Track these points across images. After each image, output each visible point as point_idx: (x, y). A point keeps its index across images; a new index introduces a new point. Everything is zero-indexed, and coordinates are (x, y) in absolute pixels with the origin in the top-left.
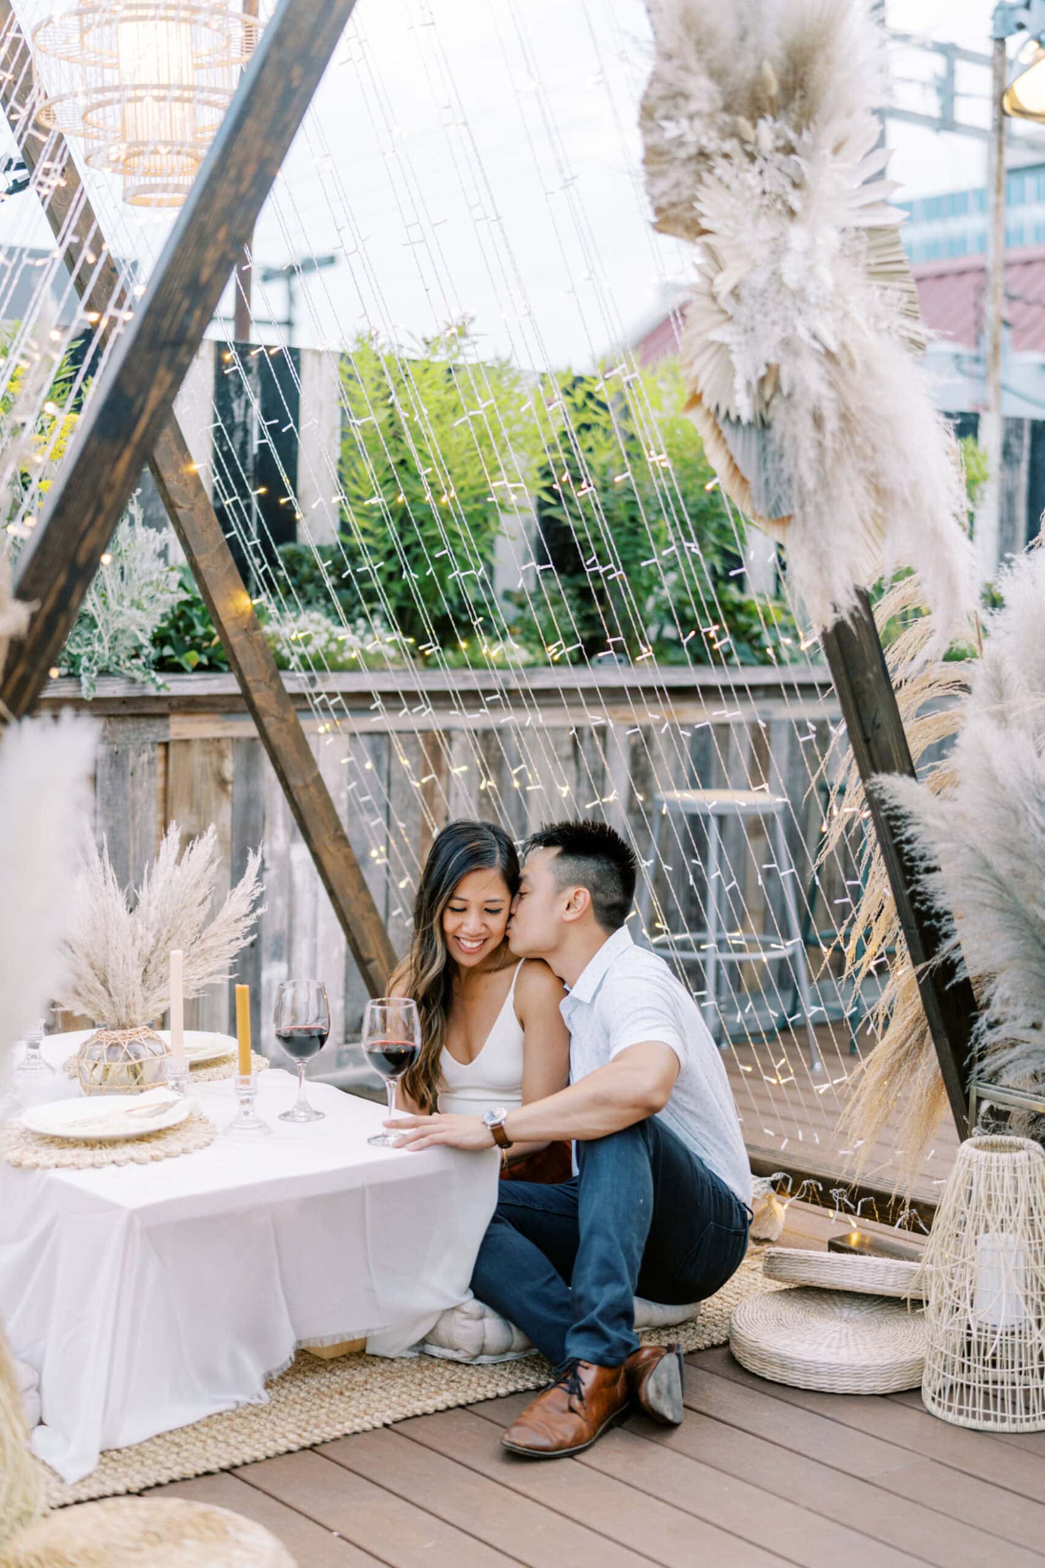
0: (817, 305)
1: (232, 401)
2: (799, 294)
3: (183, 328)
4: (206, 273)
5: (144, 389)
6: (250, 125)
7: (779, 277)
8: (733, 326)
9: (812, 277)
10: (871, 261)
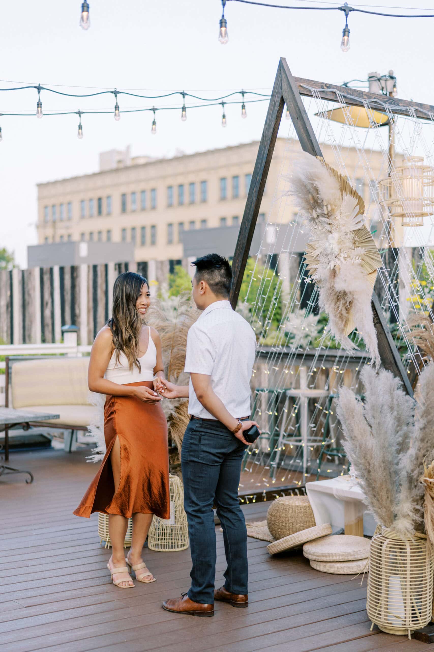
7: (325, 250)
8: (321, 264)
9: (331, 249)
10: (359, 240)
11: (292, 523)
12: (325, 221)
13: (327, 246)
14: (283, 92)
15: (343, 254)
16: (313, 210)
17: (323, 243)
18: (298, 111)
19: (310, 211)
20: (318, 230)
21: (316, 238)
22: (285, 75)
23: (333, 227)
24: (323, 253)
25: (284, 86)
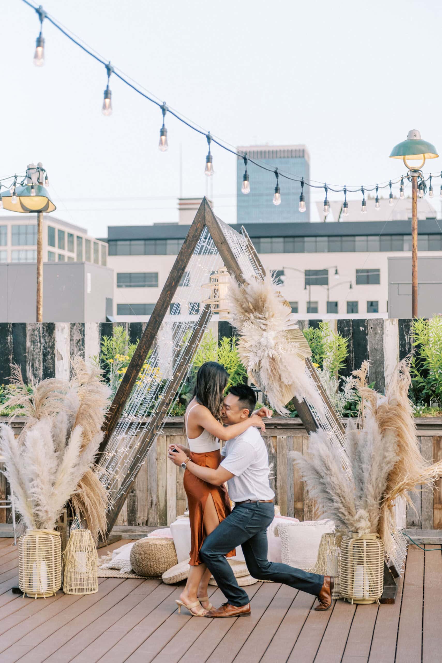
0: (271, 348)
1: (405, 336)
2: (266, 346)
3: (138, 363)
4: (141, 354)
5: (131, 374)
6: (149, 328)
7: (260, 343)
8: (252, 353)
9: (268, 342)
10: (291, 337)
11: (167, 558)
12: (261, 323)
13: (263, 340)
14: (206, 222)
15: (280, 347)
16: (251, 314)
17: (256, 338)
18: (222, 238)
19: (246, 314)
20: (252, 328)
21: (248, 334)
22: (209, 210)
23: (268, 327)
24: (258, 345)
25: (208, 218)
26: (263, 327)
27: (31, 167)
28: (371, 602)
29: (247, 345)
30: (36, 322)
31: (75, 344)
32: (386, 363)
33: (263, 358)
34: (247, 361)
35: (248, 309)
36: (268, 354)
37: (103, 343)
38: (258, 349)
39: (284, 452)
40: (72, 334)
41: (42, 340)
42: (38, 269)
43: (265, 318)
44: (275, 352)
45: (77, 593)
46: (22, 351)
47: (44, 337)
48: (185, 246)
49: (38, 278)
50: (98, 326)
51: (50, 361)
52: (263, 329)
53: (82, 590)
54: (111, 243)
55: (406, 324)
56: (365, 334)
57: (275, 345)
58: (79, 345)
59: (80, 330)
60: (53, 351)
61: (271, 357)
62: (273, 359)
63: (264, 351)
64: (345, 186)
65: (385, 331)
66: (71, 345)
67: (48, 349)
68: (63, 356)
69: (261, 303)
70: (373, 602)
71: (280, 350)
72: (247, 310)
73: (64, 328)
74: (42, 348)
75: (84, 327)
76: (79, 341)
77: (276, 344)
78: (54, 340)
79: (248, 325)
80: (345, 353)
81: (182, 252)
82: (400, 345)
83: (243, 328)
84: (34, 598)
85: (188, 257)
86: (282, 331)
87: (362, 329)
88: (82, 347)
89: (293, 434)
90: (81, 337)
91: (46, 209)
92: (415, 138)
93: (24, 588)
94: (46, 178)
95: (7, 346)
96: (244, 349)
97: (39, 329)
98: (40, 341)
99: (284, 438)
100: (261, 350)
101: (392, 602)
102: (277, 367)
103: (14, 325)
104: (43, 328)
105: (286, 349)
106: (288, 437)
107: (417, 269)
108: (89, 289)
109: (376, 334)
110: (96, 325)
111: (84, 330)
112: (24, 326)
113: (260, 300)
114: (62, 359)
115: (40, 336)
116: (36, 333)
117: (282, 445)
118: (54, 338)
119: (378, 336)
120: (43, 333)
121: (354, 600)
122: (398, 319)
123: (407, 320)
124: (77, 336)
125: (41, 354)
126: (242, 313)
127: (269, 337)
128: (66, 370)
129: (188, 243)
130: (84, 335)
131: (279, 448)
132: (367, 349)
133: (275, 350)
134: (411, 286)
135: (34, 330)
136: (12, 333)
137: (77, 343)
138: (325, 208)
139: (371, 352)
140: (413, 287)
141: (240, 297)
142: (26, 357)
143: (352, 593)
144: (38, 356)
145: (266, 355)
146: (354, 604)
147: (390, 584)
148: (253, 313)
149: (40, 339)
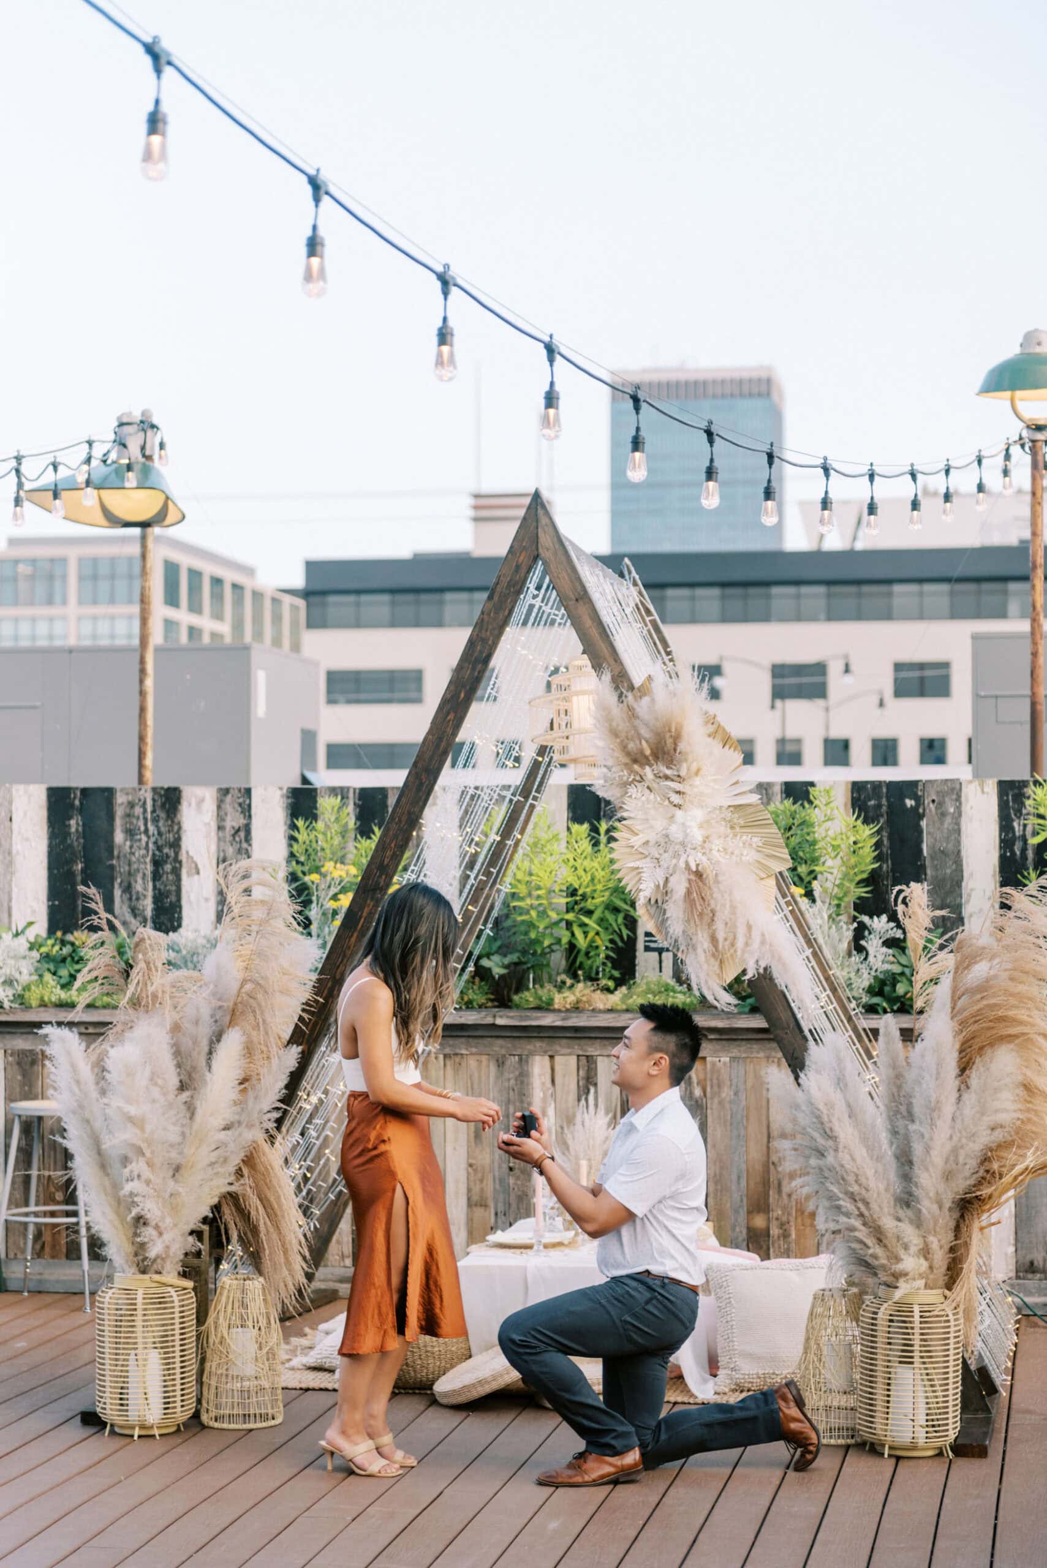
0: (694, 849)
1: (1013, 821)
2: (683, 844)
3: (378, 883)
4: (386, 862)
5: (362, 909)
6: (403, 799)
7: (667, 836)
8: (648, 859)
9: (686, 835)
10: (742, 822)
12: (670, 788)
13: (675, 832)
14: (540, 550)
15: (717, 844)
16: (647, 768)
17: (659, 824)
18: (579, 588)
19: (636, 767)
20: (648, 800)
21: (640, 815)
22: (547, 521)
23: (687, 798)
24: (662, 841)
25: (545, 540)
26: (676, 798)
27: (125, 420)
28: (930, 1453)
29: (637, 841)
30: (135, 784)
31: (229, 838)
32: (968, 885)
33: (674, 872)
34: (637, 879)
35: (639, 756)
36: (687, 864)
37: (296, 834)
38: (662, 851)
39: (724, 1095)
40: (222, 813)
41: (152, 828)
42: (142, 661)
43: (679, 776)
44: (704, 859)
45: (232, 1426)
46: (105, 855)
47: (155, 820)
48: (490, 605)
49: (141, 682)
50: (282, 796)
51: (171, 877)
52: (676, 802)
53: (246, 1417)
54: (312, 599)
55: (1016, 791)
56: (917, 815)
57: (705, 842)
58: (237, 839)
59: (240, 805)
60: (177, 854)
61: (694, 868)
62: (699, 874)
63: (676, 855)
64: (872, 465)
65: (966, 808)
66: (219, 839)
67: (166, 850)
68: (200, 866)
69: (669, 741)
70: (937, 1452)
71: (715, 852)
72: (637, 759)
73: (202, 800)
74: (151, 845)
75: (250, 797)
76: (238, 830)
77: (706, 839)
78: (180, 828)
79: (639, 795)
80: (869, 859)
81: (483, 620)
82: (1001, 841)
83: (626, 799)
84: (132, 1436)
85: (496, 632)
86: (721, 807)
87: (909, 803)
88: (245, 845)
89: (745, 1052)
90: (242, 821)
91: (160, 518)
92: (1038, 350)
93: (109, 1411)
94: (162, 446)
95: (69, 841)
96: (628, 850)
97: (145, 803)
98: (146, 831)
99: (725, 1063)
100: (670, 853)
101: (981, 1452)
102: (706, 893)
103: (85, 792)
104: (154, 800)
105: (730, 850)
106: (733, 1059)
107: (1041, 660)
108: (260, 708)
109: (943, 815)
110: (279, 793)
111: (249, 806)
112: (108, 794)
113: (667, 735)
114: (198, 873)
115: (145, 819)
116: (138, 810)
117: (718, 1079)
118: (179, 823)
119: (948, 820)
120: (154, 811)
121: (891, 1448)
122: (996, 780)
123: (1019, 782)
124: (234, 820)
125: (148, 860)
126: (626, 764)
127: (688, 823)
128: (207, 900)
129: (496, 598)
130: (250, 816)
131: (712, 1087)
132: (921, 851)
133: (704, 854)
134: (1028, 702)
135: (131, 805)
136: (81, 810)
137: (234, 836)
138: (823, 515)
139: (932, 858)
140: (1034, 705)
141: (622, 726)
142: (112, 867)
143: (886, 1430)
144: (142, 866)
145: (682, 865)
146: (890, 1456)
147: (976, 1411)
148: (651, 766)
149: (146, 824)
